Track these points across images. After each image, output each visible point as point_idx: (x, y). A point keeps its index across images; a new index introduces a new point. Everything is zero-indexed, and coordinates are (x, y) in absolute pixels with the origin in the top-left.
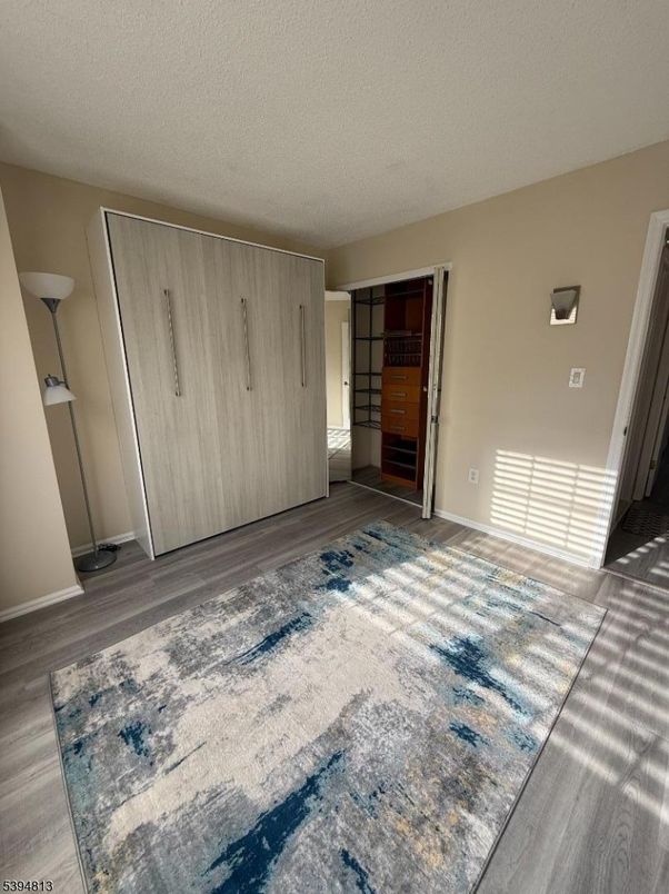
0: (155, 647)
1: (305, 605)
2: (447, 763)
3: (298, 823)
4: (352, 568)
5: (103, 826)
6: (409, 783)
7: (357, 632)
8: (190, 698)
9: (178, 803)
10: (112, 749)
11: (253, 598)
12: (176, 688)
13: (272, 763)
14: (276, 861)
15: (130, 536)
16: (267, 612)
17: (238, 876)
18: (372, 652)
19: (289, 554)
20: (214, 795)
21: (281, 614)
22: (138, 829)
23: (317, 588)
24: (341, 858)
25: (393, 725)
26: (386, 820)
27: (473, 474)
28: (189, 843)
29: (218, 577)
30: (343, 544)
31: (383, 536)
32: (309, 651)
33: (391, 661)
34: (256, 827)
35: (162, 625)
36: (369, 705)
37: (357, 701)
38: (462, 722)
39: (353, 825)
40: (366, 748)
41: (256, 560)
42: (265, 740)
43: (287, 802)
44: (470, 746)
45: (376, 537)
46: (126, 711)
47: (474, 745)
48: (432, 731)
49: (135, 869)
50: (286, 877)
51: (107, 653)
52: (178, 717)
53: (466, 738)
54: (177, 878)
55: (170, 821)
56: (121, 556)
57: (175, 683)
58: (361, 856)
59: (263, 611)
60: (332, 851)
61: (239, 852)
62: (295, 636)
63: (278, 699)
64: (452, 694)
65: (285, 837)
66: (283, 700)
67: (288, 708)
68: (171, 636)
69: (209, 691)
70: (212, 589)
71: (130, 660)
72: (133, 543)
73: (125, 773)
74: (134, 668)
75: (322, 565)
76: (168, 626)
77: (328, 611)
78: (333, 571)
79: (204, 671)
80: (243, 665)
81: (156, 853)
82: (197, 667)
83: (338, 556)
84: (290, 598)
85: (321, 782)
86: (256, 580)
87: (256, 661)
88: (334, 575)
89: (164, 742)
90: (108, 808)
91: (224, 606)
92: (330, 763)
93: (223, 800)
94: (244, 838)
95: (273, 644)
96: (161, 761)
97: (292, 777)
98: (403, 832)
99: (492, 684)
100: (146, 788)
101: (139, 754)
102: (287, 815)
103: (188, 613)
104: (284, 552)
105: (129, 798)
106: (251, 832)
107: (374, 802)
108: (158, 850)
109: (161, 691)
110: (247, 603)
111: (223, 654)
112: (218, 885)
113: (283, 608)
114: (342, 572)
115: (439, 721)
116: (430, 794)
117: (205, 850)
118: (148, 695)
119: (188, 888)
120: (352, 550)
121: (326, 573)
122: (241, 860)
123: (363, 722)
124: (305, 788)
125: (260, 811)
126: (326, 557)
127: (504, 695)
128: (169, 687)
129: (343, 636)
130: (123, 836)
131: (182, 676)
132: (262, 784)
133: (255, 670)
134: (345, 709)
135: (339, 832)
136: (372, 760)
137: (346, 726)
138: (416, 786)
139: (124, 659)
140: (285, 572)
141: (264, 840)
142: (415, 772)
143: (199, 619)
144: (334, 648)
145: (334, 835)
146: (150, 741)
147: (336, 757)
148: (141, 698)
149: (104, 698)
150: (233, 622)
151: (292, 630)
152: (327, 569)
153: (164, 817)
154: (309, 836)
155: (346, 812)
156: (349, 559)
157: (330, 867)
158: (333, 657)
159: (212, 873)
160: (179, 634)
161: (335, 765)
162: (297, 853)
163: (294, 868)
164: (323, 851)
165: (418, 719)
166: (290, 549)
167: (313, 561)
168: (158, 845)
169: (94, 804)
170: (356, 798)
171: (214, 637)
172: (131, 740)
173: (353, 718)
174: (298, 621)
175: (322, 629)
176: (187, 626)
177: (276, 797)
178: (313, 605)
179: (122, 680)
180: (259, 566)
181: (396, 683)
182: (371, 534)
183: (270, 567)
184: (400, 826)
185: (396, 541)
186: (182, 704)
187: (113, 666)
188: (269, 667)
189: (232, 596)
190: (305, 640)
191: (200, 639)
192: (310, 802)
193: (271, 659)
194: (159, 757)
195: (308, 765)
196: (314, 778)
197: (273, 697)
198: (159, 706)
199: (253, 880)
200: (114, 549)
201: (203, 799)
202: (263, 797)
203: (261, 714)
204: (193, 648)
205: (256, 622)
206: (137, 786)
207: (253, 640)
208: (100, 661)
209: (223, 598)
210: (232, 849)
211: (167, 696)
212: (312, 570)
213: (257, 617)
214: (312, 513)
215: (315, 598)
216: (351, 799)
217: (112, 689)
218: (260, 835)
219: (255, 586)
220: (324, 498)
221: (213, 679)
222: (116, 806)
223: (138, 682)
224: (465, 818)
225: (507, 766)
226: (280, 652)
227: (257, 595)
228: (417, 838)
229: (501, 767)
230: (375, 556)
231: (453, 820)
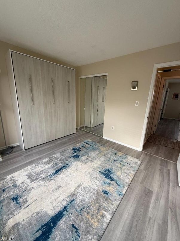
0: (23, 175)
1: (67, 162)
2: (101, 200)
3: (61, 218)
4: (81, 152)
5: (5, 224)
6: (91, 206)
7: (80, 168)
8: (33, 188)
9: (28, 216)
10: (9, 203)
11: (53, 160)
12: (29, 185)
13: (55, 203)
14: (54, 229)
15: (18, 144)
16: (56, 164)
17: (44, 234)
18: (84, 173)
19: (64, 148)
20: (38, 213)
21: (60, 164)
22: (16, 224)
23: (71, 157)
24: (72, 226)
25: (88, 192)
26: (84, 216)
27: (113, 127)
28: (30, 226)
29: (43, 155)
30: (78, 146)
31: (89, 143)
32: (67, 174)
33: (89, 176)
34: (50, 220)
35: (26, 168)
36: (82, 187)
37: (79, 186)
38: (105, 190)
39: (76, 218)
40: (81, 198)
41: (54, 150)
42: (53, 198)
43: (59, 213)
44: (107, 195)
45: (87, 144)
46: (14, 192)
47: (108, 195)
48: (98, 192)
49: (14, 235)
50: (57, 232)
51: (9, 177)
52: (29, 193)
53: (106, 194)
54: (26, 236)
55: (25, 221)
56: (15, 150)
57: (29, 184)
58: (77, 225)
59: (55, 164)
60: (69, 225)
61: (44, 227)
62: (64, 170)
63: (58, 187)
64: (103, 183)
65: (57, 222)
66: (59, 187)
67: (60, 189)
68: (28, 171)
69: (38, 186)
70: (41, 158)
71: (16, 179)
72: (18, 146)
73: (12, 209)
74: (17, 181)
75: (72, 151)
76: (28, 169)
77: (73, 163)
78: (75, 153)
79: (37, 180)
80: (49, 178)
81: (20, 230)
82: (35, 180)
83: (77, 149)
84: (63, 160)
85: (68, 207)
86: (54, 156)
87: (52, 177)
88: (75, 154)
89: (25, 200)
90: (7, 219)
91: (44, 163)
92: (71, 202)
93: (41, 214)
94: (46, 224)
95: (57, 173)
96: (23, 205)
97: (60, 207)
98: (88, 218)
99: (113, 180)
100: (18, 213)
101: (17, 204)
102: (59, 216)
103: (34, 165)
104: (62, 148)
105: (13, 216)
106: (48, 222)
107: (82, 211)
108: (21, 229)
109: (25, 187)
110: (51, 162)
111: (43, 176)
112: (38, 236)
113: (61, 163)
114: (78, 153)
115: (100, 190)
116: (96, 208)
117: (35, 228)
118: (21, 188)
119: (29, 238)
120: (81, 147)
121: (73, 153)
122: (45, 229)
123: (80, 191)
124: (64, 209)
125: (51, 216)
126: (73, 149)
127: (116, 183)
128: (27, 185)
129: (77, 170)
130: (11, 226)
131: (31, 182)
132: (52, 209)
133: (52, 180)
134: (76, 188)
135: (72, 219)
136: (82, 201)
137: (76, 193)
138: (93, 206)
139: (14, 178)
140: (62, 153)
141: (51, 224)
142: (93, 203)
143: (37, 167)
144: (74, 173)
145: (70, 221)
146: (20, 200)
147: (72, 201)
148: (18, 189)
149: (7, 189)
150: (47, 167)
151: (63, 169)
152: (73, 152)
153: (23, 220)
154: (64, 221)
155: (74, 215)
156: (80, 150)
157: (69, 229)
158: (74, 175)
159: (36, 233)
160: (31, 171)
161: (72, 203)
162: (60, 226)
163: (59, 230)
164: (68, 225)
165: (94, 190)
166: (64, 147)
167: (70, 150)
168: (21, 228)
169: (3, 219)
170: (77, 211)
171: (41, 171)
172: (15, 200)
173: (78, 191)
174: (65, 166)
175: (71, 168)
176: (33, 169)
177: (55, 212)
178: (69, 162)
179: (13, 184)
180: (55, 152)
181: (90, 181)
182: (86, 143)
183: (58, 152)
184: (88, 217)
185: (93, 145)
186: (30, 190)
187: (10, 180)
188: (56, 178)
189: (47, 160)
190: (66, 171)
191: (37, 172)
192: (65, 213)
193: (57, 176)
194: (23, 204)
195: (65, 204)
196: (66, 206)
197: (56, 187)
198: (24, 190)
199: (48, 234)
200: (12, 148)
201: (35, 214)
202: (52, 212)
203: (53, 191)
204: (35, 174)
205: (53, 167)
206: (16, 212)
207: (52, 171)
208: (6, 179)
209: (44, 161)
210: (42, 227)
211: (26, 188)
212: (70, 153)
213: (53, 166)
214: (71, 137)
215: (70, 160)
216: (76, 211)
217: (10, 187)
218: (50, 223)
219: (54, 157)
220: (74, 133)
221: (40, 183)
222: (9, 218)
223: (18, 184)
224: (104, 213)
225: (115, 200)
226: (59, 175)
227: (54, 159)
228: (92, 219)
229: (114, 200)
230: (87, 149)
231: (101, 214)
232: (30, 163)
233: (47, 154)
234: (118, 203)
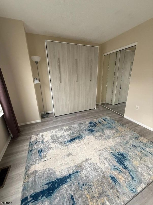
0: (49, 135)
1: (82, 134)
2: (105, 185)
3: (64, 184)
4: (96, 127)
5: (30, 167)
6: (93, 186)
7: (92, 143)
8: (52, 148)
9: (43, 169)
10: (36, 153)
11: (71, 129)
12: (50, 145)
13: (63, 168)
14: (57, 190)
15: (51, 112)
16: (73, 133)
17: (49, 189)
18: (94, 149)
20: (50, 170)
21: (76, 134)
22: (35, 171)
23: (86, 130)
24: (71, 196)
25: (94, 169)
26: (84, 193)
27: (137, 107)
28: (42, 178)
29: (65, 123)
30: (96, 121)
31: (107, 120)
32: (79, 145)
33: (99, 153)
34: (56, 180)
35: (52, 131)
36: (89, 162)
37: (87, 160)
38: (114, 176)
39: (76, 190)
40: (86, 173)
41: (74, 121)
42: (63, 162)
43: (63, 178)
44: (114, 183)
45: (105, 120)
46: (41, 146)
47: (115, 183)
48: (104, 175)
49: (32, 178)
50: (58, 194)
51: (41, 134)
52: (49, 151)
53: (113, 180)
54: (38, 184)
55: (41, 172)
56: (49, 115)
57: (50, 144)
58: (76, 198)
59: (72, 133)
60: (69, 194)
61: (51, 184)
62: (77, 140)
63: (69, 154)
64: (113, 167)
65: (60, 185)
66: (70, 154)
67: (70, 156)
68: (52, 134)
69: (56, 147)
70: (63, 126)
71: (44, 137)
73: (36, 159)
74: (44, 138)
75: (89, 125)
76: (53, 132)
77: (87, 136)
78: (91, 127)
79: (56, 143)
80: (64, 144)
81: (36, 177)
82: (55, 141)
83: (93, 123)
84: (79, 131)
85: (72, 176)
86: (73, 126)
87: (67, 144)
88: (91, 128)
89: (45, 155)
90: (32, 164)
91: (65, 130)
92: (76, 173)
93: (51, 172)
94: (52, 182)
95: (72, 141)
96: (43, 159)
97: (66, 172)
98: (88, 198)
99: (126, 168)
100: (39, 163)
101: (40, 156)
102: (62, 181)
103: (57, 130)
104: (81, 120)
105: (35, 164)
106: (54, 181)
107: (83, 186)
108: (37, 176)
109: (47, 145)
110: (69, 130)
111: (61, 140)
112: (45, 189)
113: (77, 133)
114: (93, 128)
115: (107, 173)
116: (98, 191)
117: (45, 180)
118: (45, 144)
119: (39, 187)
120: (97, 122)
121: (89, 127)
122: (50, 186)
123: (87, 166)
124: (68, 176)
125: (57, 177)
126: (90, 123)
127: (130, 173)
128: (49, 144)
129: (88, 143)
130: (32, 171)
131: (52, 143)
132: (60, 172)
133: (66, 146)
134: (83, 161)
135: (72, 190)
136: (85, 176)
137: (82, 165)
138: (95, 187)
139: (43, 136)
140: (80, 125)
141: (56, 184)
142: (96, 184)
143: (59, 131)
144: (85, 146)
145: (71, 190)
146: (42, 154)
147: (77, 172)
148: (44, 145)
149: (38, 143)
150: (65, 134)
151: (77, 139)
152: (90, 126)
153: (40, 171)
154: (66, 188)
155: (75, 186)
156: (96, 125)
157: (68, 197)
158: (84, 148)
159: (44, 186)
160: (54, 134)
161: (76, 174)
162: (62, 190)
163: (60, 193)
164: (67, 193)
165: (101, 170)
166: (83, 120)
167: (87, 124)
168: (37, 175)
169: (30, 163)
170: (79, 184)
171: (60, 136)
172: (39, 153)
173: (84, 164)
174: (79, 137)
175: (84, 140)
176: (56, 132)
177: (62, 176)
178: (84, 134)
179: (42, 140)
180: (75, 122)
181: (98, 159)
182: (104, 120)
183: (77, 123)
184: (87, 196)
185: (110, 122)
186: (50, 148)
187: (41, 137)
188: (69, 146)
189: (67, 128)
190: (79, 142)
191: (58, 136)
192: (68, 180)
193: (70, 144)
194: (43, 158)
195: (71, 171)
196: (71, 174)
197: (68, 153)
198: (46, 147)
199: (51, 192)
201: (48, 170)
202: (59, 174)
203: (64, 156)
204: (56, 137)
205: (70, 135)
206: (37, 162)
207: (68, 139)
208: (39, 135)
209: (65, 128)
210: (50, 183)
211: (48, 146)
212: (86, 126)
213: (70, 134)
214: (91, 112)
215: (85, 132)
216: (78, 184)
217: (39, 141)
218: (56, 182)
219: (72, 127)
220: (95, 109)
221: (57, 145)
222: (33, 165)
223: (44, 141)
224: (106, 202)
225: (124, 194)
226: (73, 143)
227: (72, 129)
228: (91, 201)
229: (122, 193)
230: (103, 125)
231: (102, 201)
232: (55, 128)
233: (68, 123)
234: (127, 200)
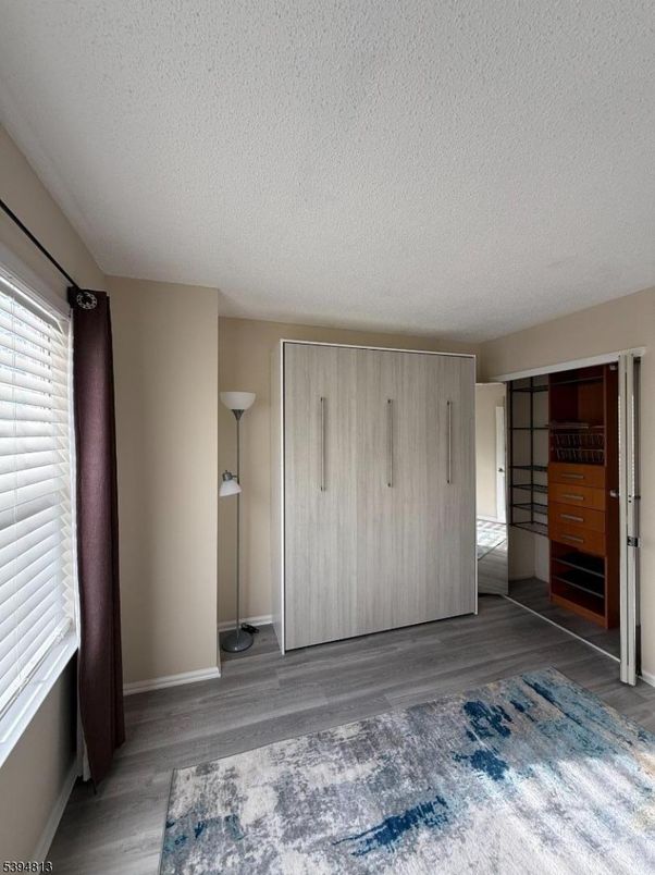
0: (265, 779)
1: (440, 783)
4: (509, 740)
11: (376, 745)
15: (268, 619)
16: (390, 776)
21: (407, 785)
23: (458, 759)
29: (339, 698)
30: (496, 694)
31: (556, 697)
35: (277, 746)
41: (383, 687)
45: (546, 696)
46: (224, 863)
56: (258, 642)
59: (386, 771)
62: (424, 833)
68: (282, 768)
70: (331, 714)
71: (240, 786)
72: (270, 630)
74: (241, 800)
75: (465, 721)
76: (283, 752)
77: (472, 807)
78: (481, 736)
79: (309, 841)
80: (355, 854)
82: (303, 831)
83: (488, 712)
84: (421, 761)
86: (381, 717)
87: (370, 856)
88: (482, 744)
91: (343, 746)
95: (394, 837)
103: (304, 740)
109: (261, 851)
110: (369, 751)
111: (334, 825)
113: (411, 776)
114: (494, 742)
118: (248, 850)
120: (508, 706)
121: (471, 736)
126: (471, 709)
128: (270, 850)
131: (286, 839)
133: (367, 872)
139: (235, 782)
140: (417, 716)
143: (314, 755)
148: (240, 850)
149: (208, 831)
150: (350, 775)
151: (421, 822)
152: (472, 731)
156: (504, 723)
160: (293, 771)
166: (425, 682)
171: (326, 789)
174: (430, 808)
175: (463, 840)
176: (300, 759)
178: (450, 786)
179: (229, 812)
180: (388, 696)
182: (536, 687)
183: (400, 703)
185: (579, 714)
187: (224, 787)
189: (353, 732)
190: (437, 849)
191: (311, 787)
193: (390, 863)
200: (252, 631)
204: (302, 796)
207: (371, 817)
208: (214, 774)
209: (344, 732)
211: (266, 863)
212: (452, 725)
213: (377, 779)
214: (455, 633)
215: (454, 776)
217: (218, 821)
219: (380, 727)
220: (472, 615)
221: (317, 861)
223: (242, 824)
226: (401, 855)
227: (382, 741)
230: (543, 728)
232: (293, 725)
233: (356, 700)
